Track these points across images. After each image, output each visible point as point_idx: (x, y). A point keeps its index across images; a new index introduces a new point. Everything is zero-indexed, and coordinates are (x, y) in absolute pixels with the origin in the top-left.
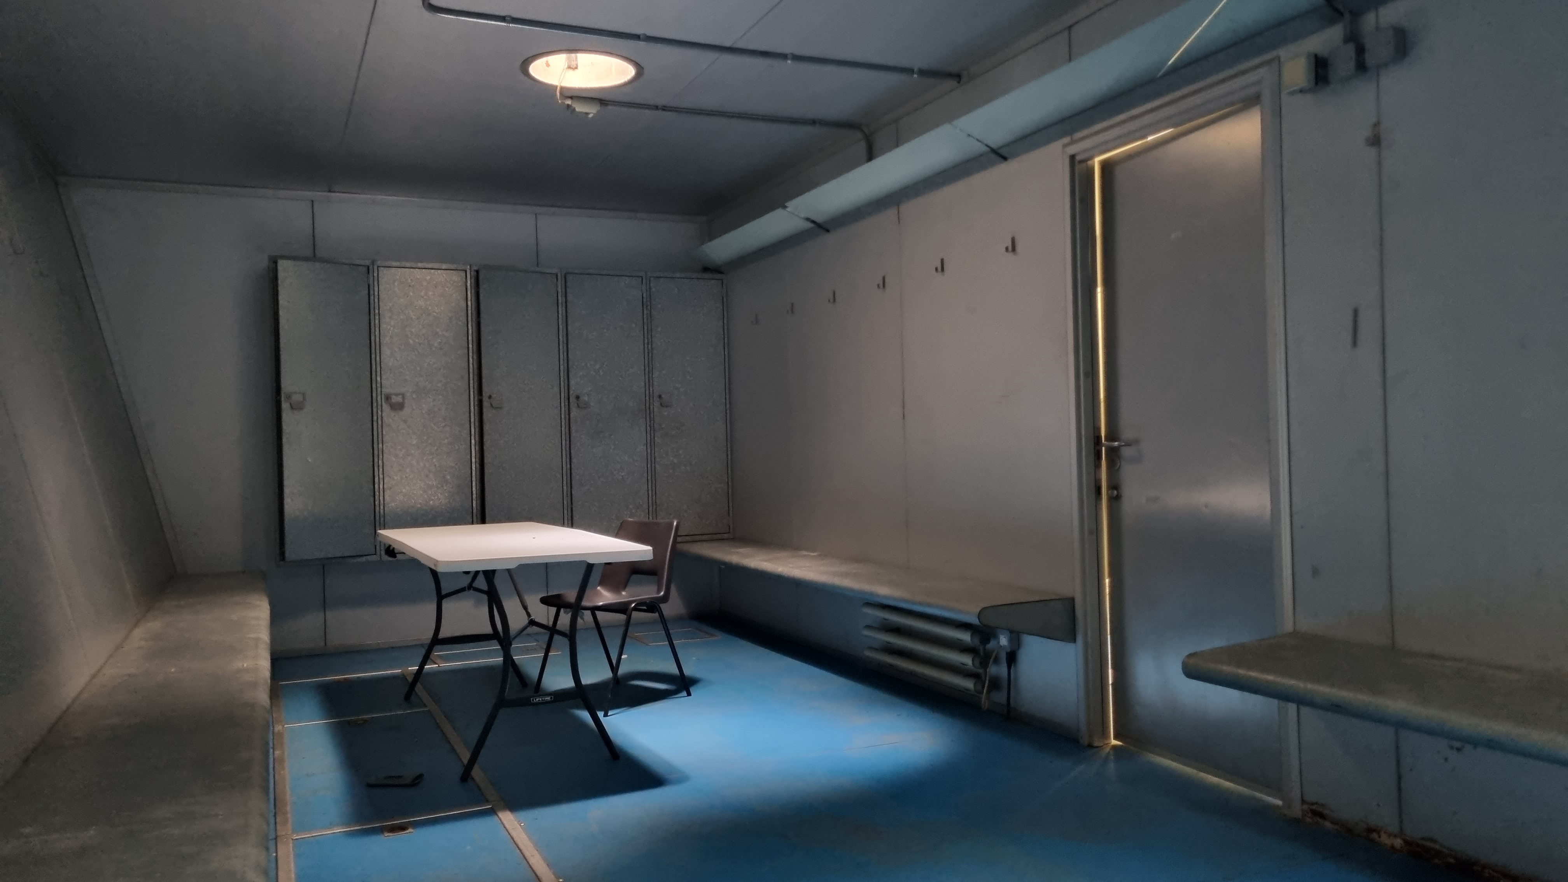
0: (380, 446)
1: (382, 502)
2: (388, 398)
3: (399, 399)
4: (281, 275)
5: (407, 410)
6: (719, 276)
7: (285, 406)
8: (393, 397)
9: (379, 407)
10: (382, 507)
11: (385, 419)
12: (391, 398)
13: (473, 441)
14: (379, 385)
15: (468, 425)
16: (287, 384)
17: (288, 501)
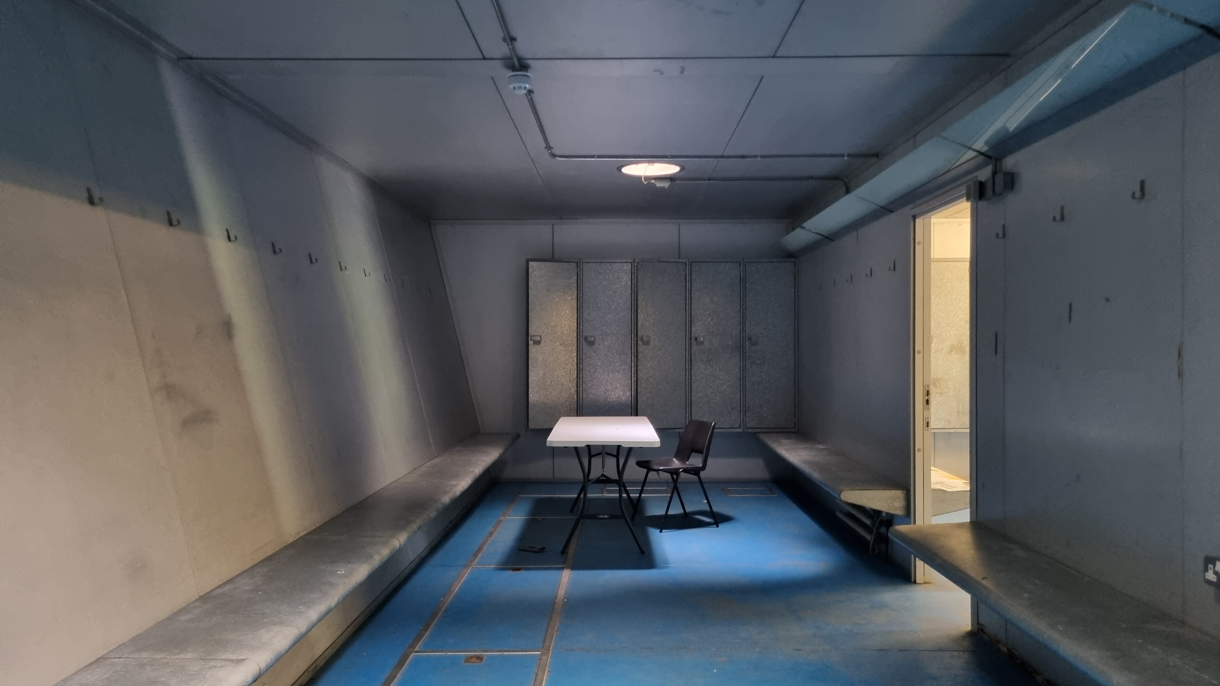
0: (581, 366)
1: (581, 398)
3: (592, 339)
4: (530, 270)
5: (596, 345)
6: (793, 260)
7: (531, 342)
8: (589, 338)
9: (581, 344)
10: (581, 401)
11: (584, 351)
12: (587, 338)
13: (633, 364)
14: (581, 331)
15: (630, 355)
16: (532, 331)
17: (531, 395)
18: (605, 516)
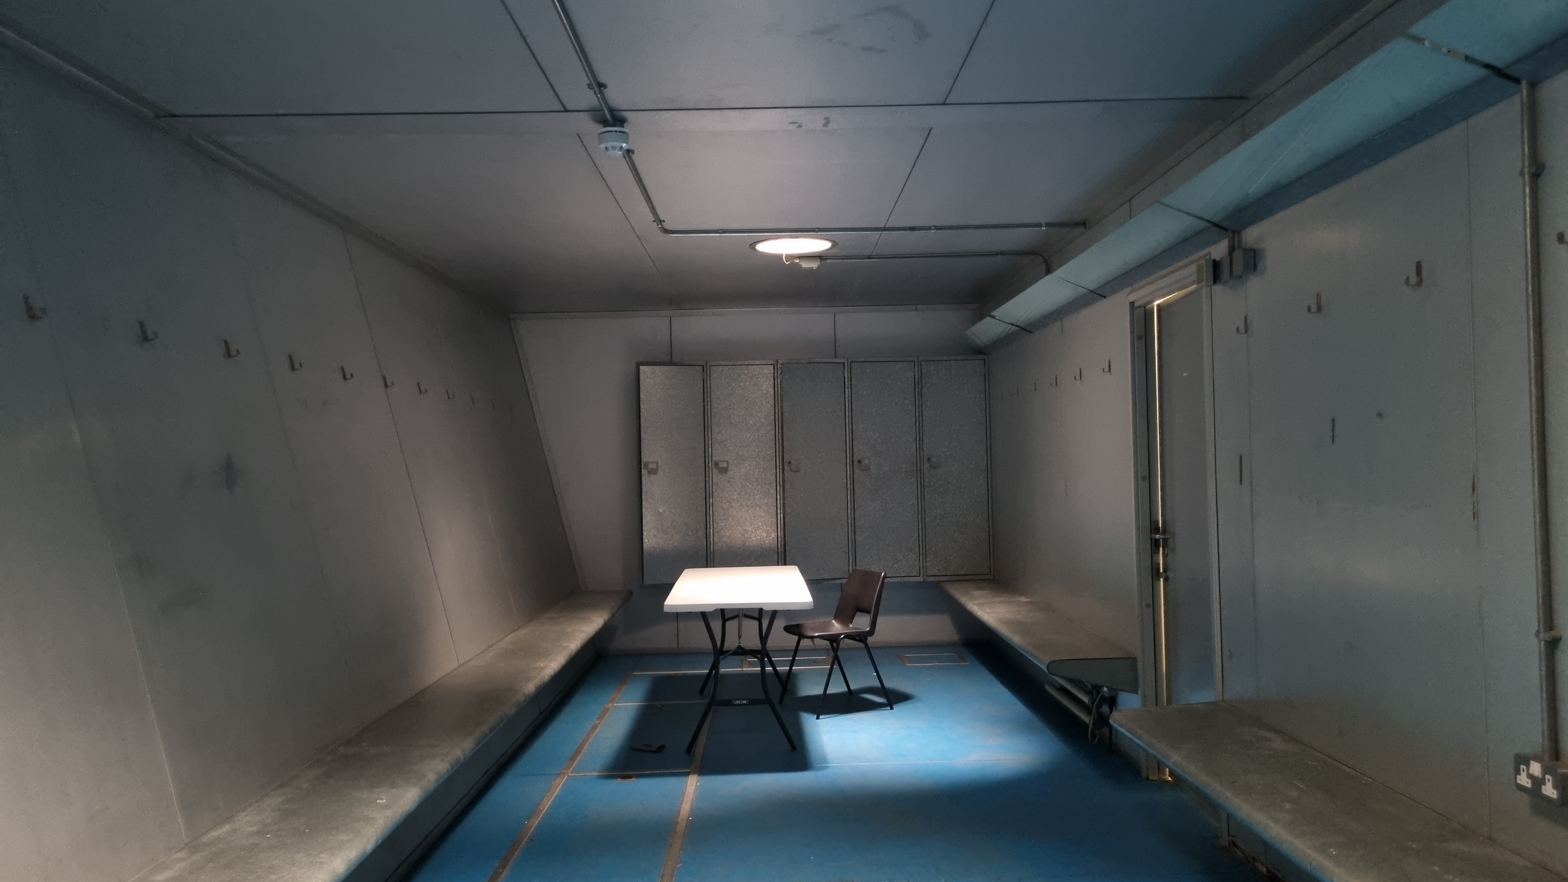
0: (711, 500)
1: (712, 542)
2: (716, 464)
3: (725, 465)
4: (642, 377)
5: (730, 473)
6: (981, 357)
7: (644, 471)
8: (720, 463)
9: (710, 471)
10: (712, 547)
11: (715, 480)
12: (718, 465)
13: (778, 497)
14: (710, 455)
15: (775, 484)
16: (645, 458)
17: (645, 540)
18: (743, 702)
